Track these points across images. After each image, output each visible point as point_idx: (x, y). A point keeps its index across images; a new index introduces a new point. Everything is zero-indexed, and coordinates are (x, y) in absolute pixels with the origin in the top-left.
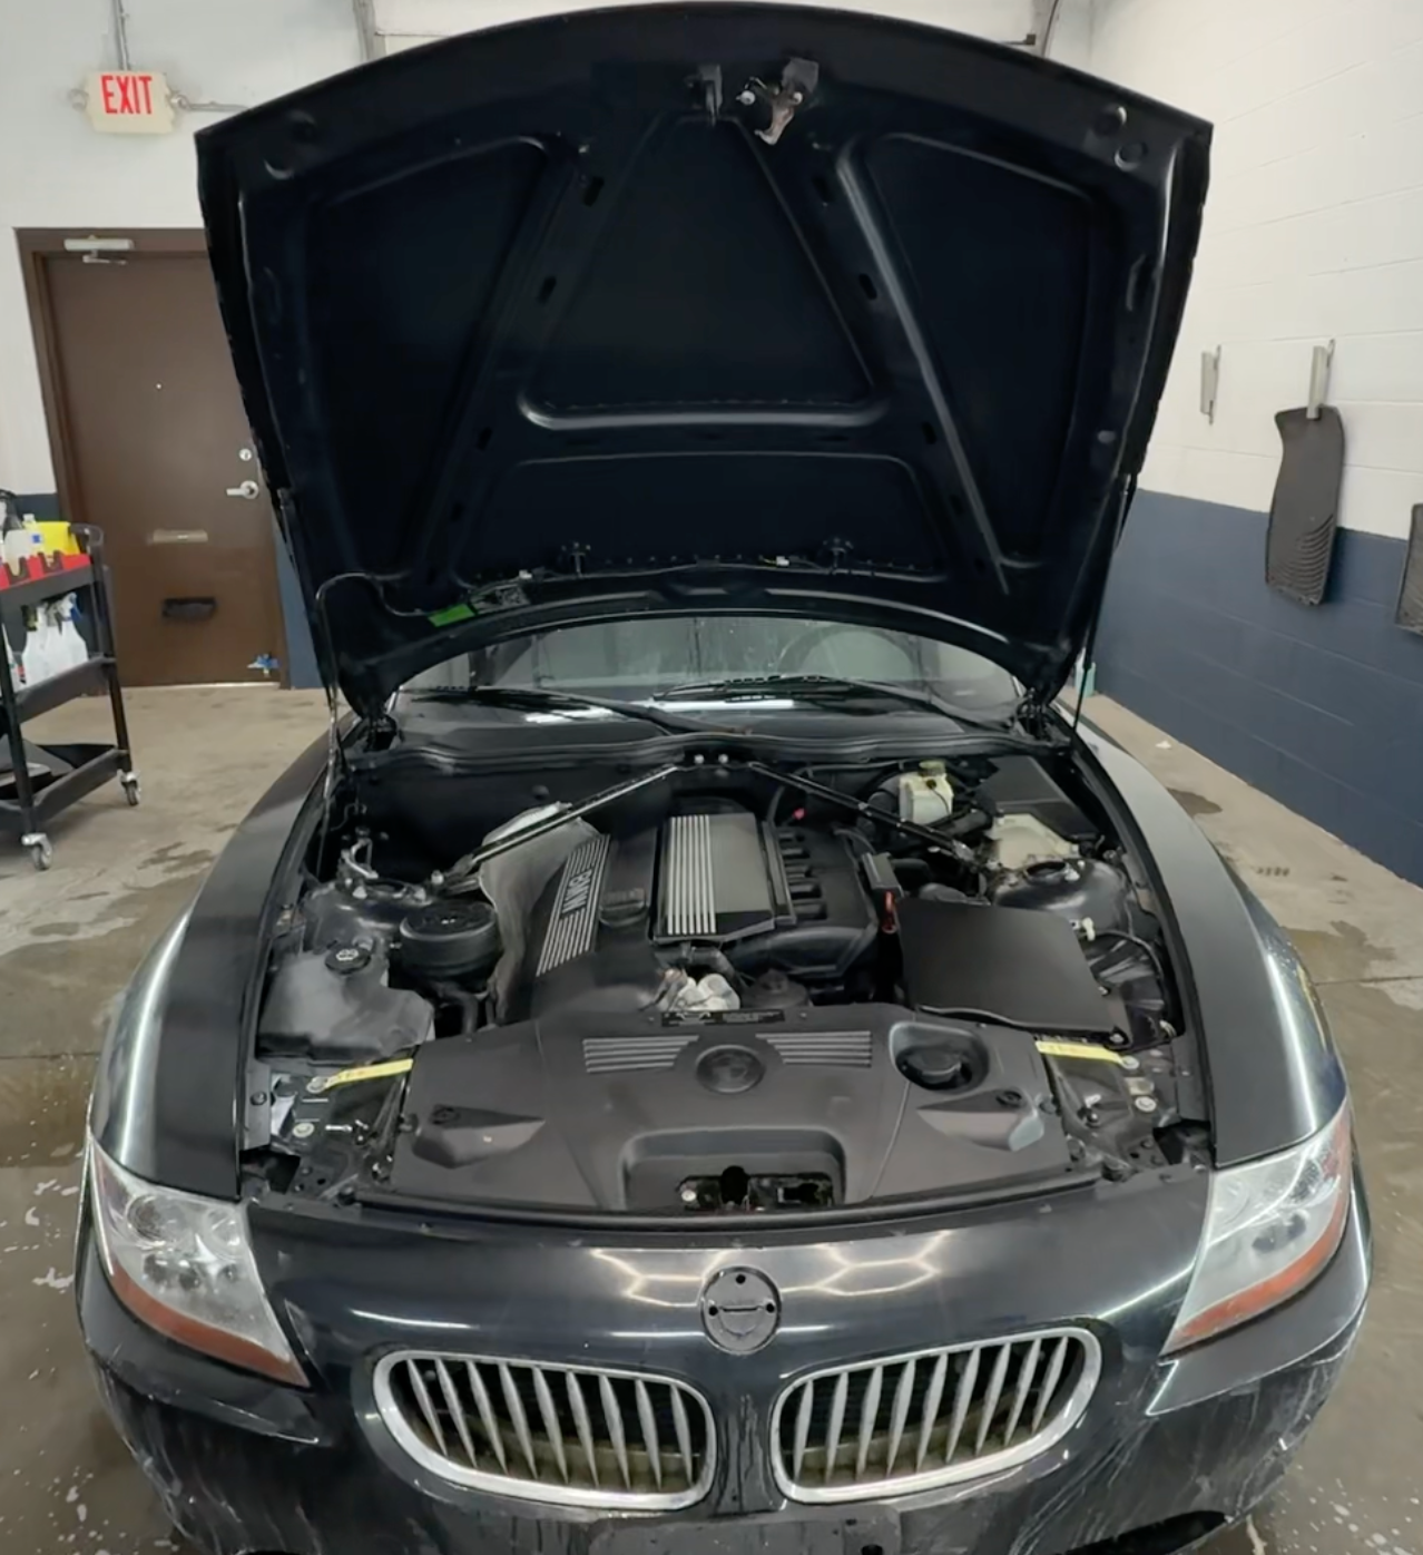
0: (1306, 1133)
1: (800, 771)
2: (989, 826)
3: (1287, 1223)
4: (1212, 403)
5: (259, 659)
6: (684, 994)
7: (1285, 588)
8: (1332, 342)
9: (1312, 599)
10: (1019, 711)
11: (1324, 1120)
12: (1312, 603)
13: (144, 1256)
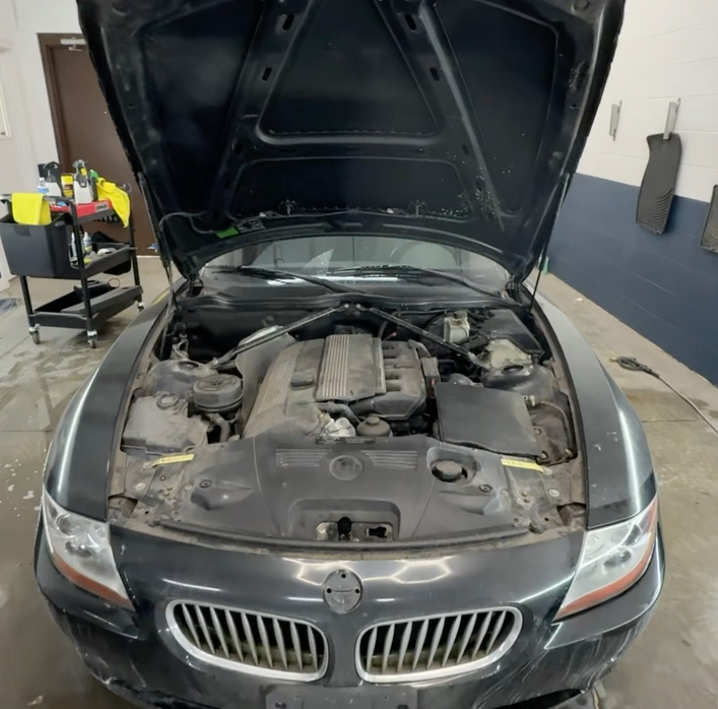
0: (634, 512)
1: (395, 313)
2: (487, 344)
3: (622, 555)
4: (615, 131)
5: (153, 245)
6: (328, 427)
7: (645, 226)
8: (679, 100)
9: (658, 231)
10: (506, 286)
11: (645, 505)
12: (658, 233)
13: (66, 542)
